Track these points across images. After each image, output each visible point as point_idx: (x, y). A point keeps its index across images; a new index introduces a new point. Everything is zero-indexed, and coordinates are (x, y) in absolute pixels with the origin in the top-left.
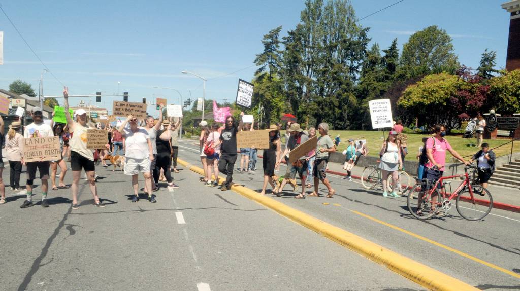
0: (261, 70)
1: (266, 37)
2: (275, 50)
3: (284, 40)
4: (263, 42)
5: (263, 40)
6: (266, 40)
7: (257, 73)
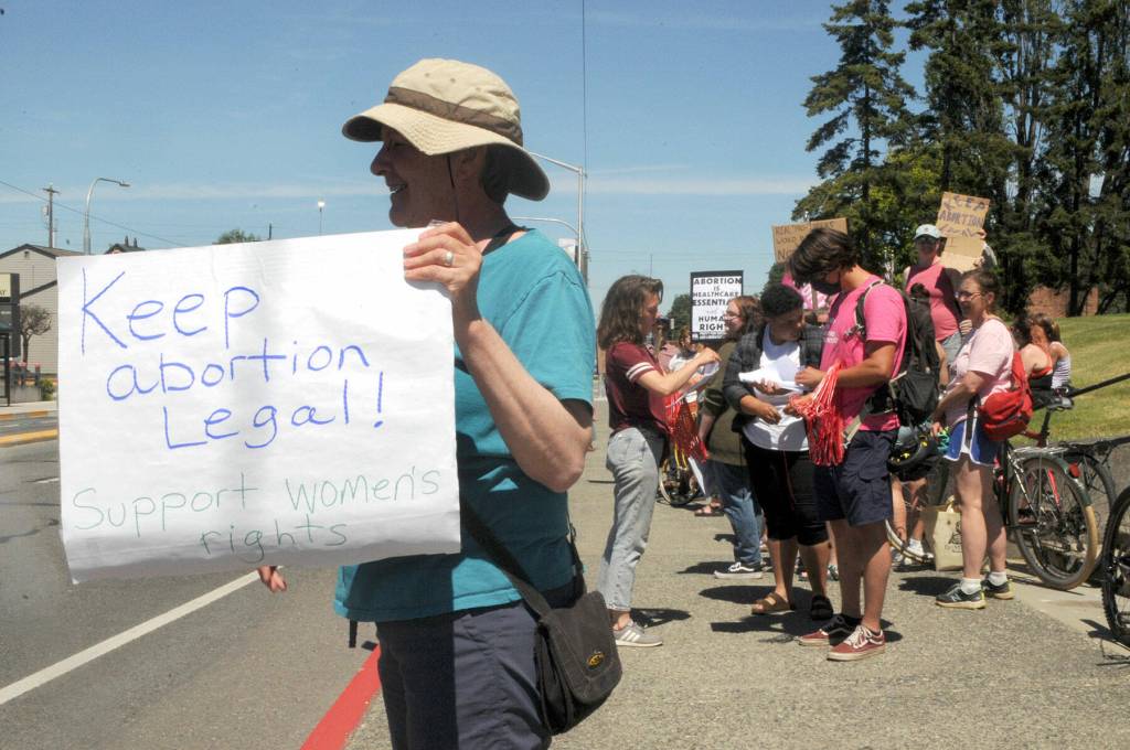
0: (829, 129)
1: (840, 13)
2: (876, 53)
3: (912, 16)
4: (832, 30)
5: (832, 24)
6: (843, 23)
7: (816, 141)
